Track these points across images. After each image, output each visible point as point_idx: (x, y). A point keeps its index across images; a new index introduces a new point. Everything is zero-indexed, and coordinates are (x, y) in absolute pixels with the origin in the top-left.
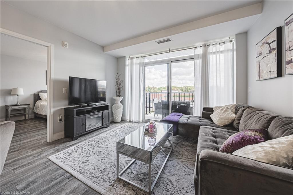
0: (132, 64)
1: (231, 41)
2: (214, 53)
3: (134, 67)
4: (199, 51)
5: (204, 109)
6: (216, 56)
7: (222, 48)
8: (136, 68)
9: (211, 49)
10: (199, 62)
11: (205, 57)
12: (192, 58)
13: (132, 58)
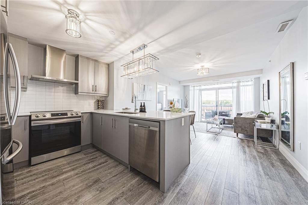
0: (194, 90)
1: (252, 81)
2: (243, 86)
3: (196, 91)
4: (235, 85)
5: (238, 114)
6: (243, 88)
7: (248, 83)
8: (197, 92)
9: (241, 84)
10: (235, 90)
11: (238, 88)
12: (231, 88)
13: (194, 86)
